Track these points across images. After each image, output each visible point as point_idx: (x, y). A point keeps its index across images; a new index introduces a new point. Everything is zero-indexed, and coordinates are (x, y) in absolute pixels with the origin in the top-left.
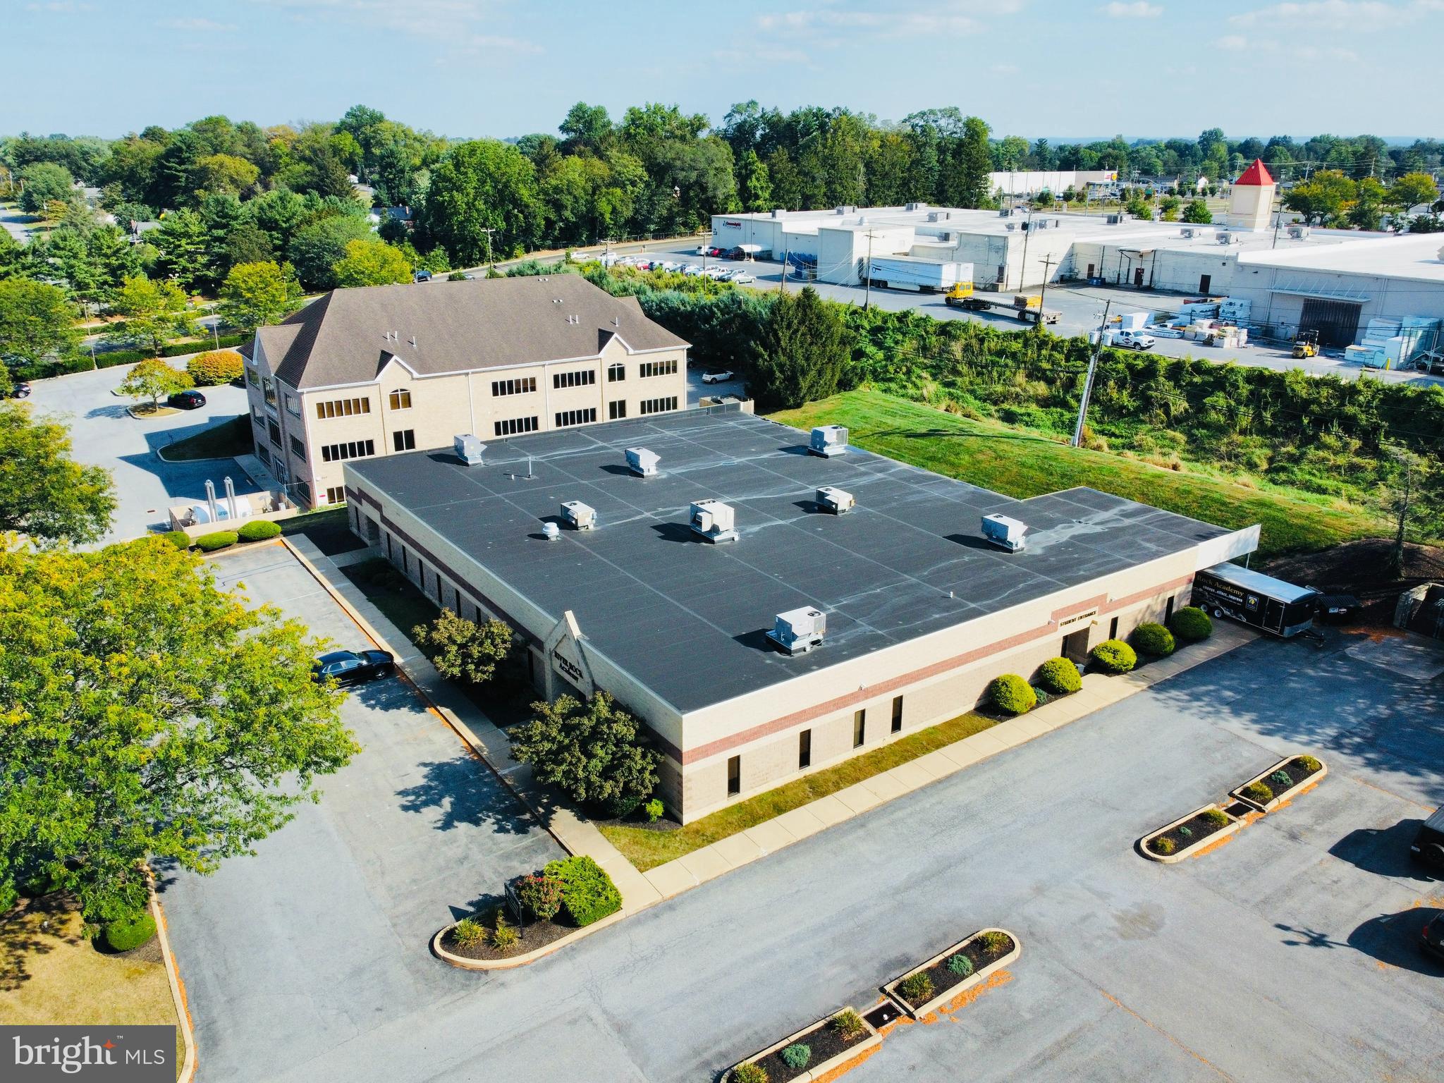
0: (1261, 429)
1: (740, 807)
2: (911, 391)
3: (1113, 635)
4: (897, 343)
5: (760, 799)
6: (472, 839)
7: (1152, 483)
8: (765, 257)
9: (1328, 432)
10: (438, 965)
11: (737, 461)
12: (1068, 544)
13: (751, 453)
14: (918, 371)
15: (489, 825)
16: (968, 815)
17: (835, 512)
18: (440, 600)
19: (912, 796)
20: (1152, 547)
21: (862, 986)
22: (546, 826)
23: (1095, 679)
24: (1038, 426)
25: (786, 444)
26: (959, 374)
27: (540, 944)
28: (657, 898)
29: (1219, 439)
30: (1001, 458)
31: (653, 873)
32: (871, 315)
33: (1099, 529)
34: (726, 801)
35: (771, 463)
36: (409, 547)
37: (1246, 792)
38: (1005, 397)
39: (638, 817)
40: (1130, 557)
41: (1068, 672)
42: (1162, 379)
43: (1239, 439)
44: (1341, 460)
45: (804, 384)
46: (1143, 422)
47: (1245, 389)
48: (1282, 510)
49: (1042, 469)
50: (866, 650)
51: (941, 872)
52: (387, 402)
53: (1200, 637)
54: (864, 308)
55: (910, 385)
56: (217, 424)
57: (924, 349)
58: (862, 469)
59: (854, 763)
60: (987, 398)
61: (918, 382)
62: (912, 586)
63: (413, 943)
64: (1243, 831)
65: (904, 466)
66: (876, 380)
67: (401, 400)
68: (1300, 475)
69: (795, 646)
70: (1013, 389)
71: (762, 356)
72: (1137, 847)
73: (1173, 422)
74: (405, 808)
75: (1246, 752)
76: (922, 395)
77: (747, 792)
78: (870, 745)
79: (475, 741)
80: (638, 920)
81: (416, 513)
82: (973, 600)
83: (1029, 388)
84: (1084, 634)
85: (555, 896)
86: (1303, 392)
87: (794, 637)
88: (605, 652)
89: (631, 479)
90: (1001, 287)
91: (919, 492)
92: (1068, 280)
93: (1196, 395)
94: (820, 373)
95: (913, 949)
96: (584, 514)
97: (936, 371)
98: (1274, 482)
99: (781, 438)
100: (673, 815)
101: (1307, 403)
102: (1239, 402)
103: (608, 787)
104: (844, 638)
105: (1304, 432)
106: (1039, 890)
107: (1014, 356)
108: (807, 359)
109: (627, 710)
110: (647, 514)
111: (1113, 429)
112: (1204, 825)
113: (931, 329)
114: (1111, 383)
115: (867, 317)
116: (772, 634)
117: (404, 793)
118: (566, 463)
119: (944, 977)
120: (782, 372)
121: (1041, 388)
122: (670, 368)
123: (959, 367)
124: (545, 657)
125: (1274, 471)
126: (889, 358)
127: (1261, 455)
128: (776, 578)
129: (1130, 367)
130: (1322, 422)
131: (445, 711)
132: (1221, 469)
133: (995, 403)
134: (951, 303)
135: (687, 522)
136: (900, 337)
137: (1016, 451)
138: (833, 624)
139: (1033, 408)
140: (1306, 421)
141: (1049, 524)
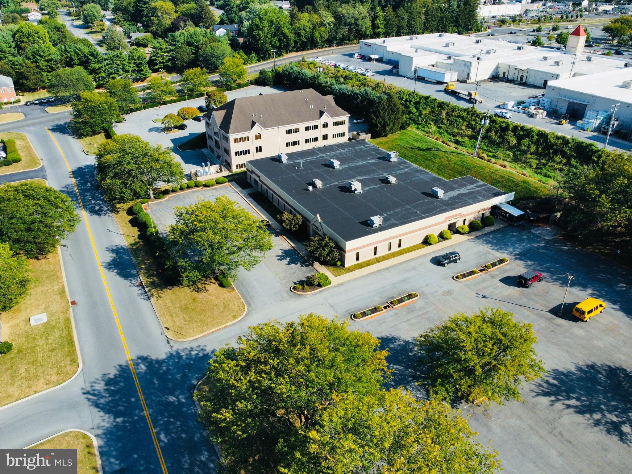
0: (537, 153)
1: (359, 264)
2: (426, 129)
3: (464, 224)
4: (423, 109)
5: (364, 262)
6: (296, 268)
7: (494, 173)
8: (379, 60)
9: (557, 156)
10: (292, 293)
11: (363, 163)
12: (456, 197)
13: (368, 160)
14: (429, 121)
15: (299, 265)
16: (414, 268)
17: (391, 183)
18: (279, 205)
19: (401, 263)
20: (481, 198)
21: (383, 301)
22: (312, 266)
23: (457, 235)
24: (466, 147)
25: (379, 156)
26: (443, 124)
27: (314, 290)
28: (339, 283)
29: (523, 156)
30: (449, 160)
31: (337, 277)
32: (415, 97)
33: (468, 191)
34: (355, 262)
35: (374, 164)
36: (268, 190)
37: (485, 266)
38: (458, 134)
39: (335, 265)
40: (473, 201)
41: (448, 234)
42: (510, 132)
43: (529, 156)
44: (558, 167)
45: (388, 129)
46: (501, 147)
47: (535, 138)
48: (530, 185)
49: (461, 166)
50: (392, 227)
51: (405, 280)
52: (254, 137)
53: (491, 224)
54: (413, 93)
55: (426, 127)
56: (193, 137)
57: (433, 112)
58: (402, 167)
59: (388, 255)
60: (451, 134)
61: (429, 126)
62: (408, 209)
63: (287, 289)
64: (481, 275)
65: (415, 166)
66: (415, 124)
67: (258, 137)
68: (545, 171)
69: (374, 226)
70: (460, 131)
71: (373, 119)
72: (453, 278)
73: (511, 148)
74: (278, 260)
75: (490, 257)
76: (430, 132)
77: (361, 260)
78: (392, 251)
79: (293, 245)
80: (335, 287)
81: (271, 180)
82: (424, 214)
83: (466, 132)
84: (455, 223)
85: (317, 280)
86: (552, 140)
87: (374, 224)
88: (327, 226)
89: (331, 169)
90: (468, 81)
91: (417, 176)
92: (495, 78)
93: (520, 138)
94: (394, 125)
95: (395, 295)
96: (319, 183)
97: (436, 122)
98: (536, 173)
99: (378, 153)
100: (343, 265)
101: (553, 145)
102: (532, 143)
103: (328, 258)
104: (388, 223)
105: (549, 156)
106: (427, 285)
107: (463, 118)
108: (389, 120)
109: (333, 240)
110: (336, 183)
111: (490, 149)
112: (472, 273)
113: (436, 104)
114: (493, 132)
115: (414, 97)
116: (369, 222)
117: (277, 256)
118: (311, 162)
119: (401, 301)
120: (380, 124)
121: (470, 132)
122: (343, 123)
123: (444, 121)
124: (310, 225)
125: (538, 169)
126: (420, 115)
127: (534, 162)
128: (372, 205)
129: (500, 126)
130: (556, 153)
131: (285, 237)
132: (521, 167)
133: (454, 136)
134: (446, 91)
135: (348, 186)
136: (425, 107)
137: (455, 158)
138: (385, 220)
139: (466, 139)
140: (551, 152)
141: (453, 189)
